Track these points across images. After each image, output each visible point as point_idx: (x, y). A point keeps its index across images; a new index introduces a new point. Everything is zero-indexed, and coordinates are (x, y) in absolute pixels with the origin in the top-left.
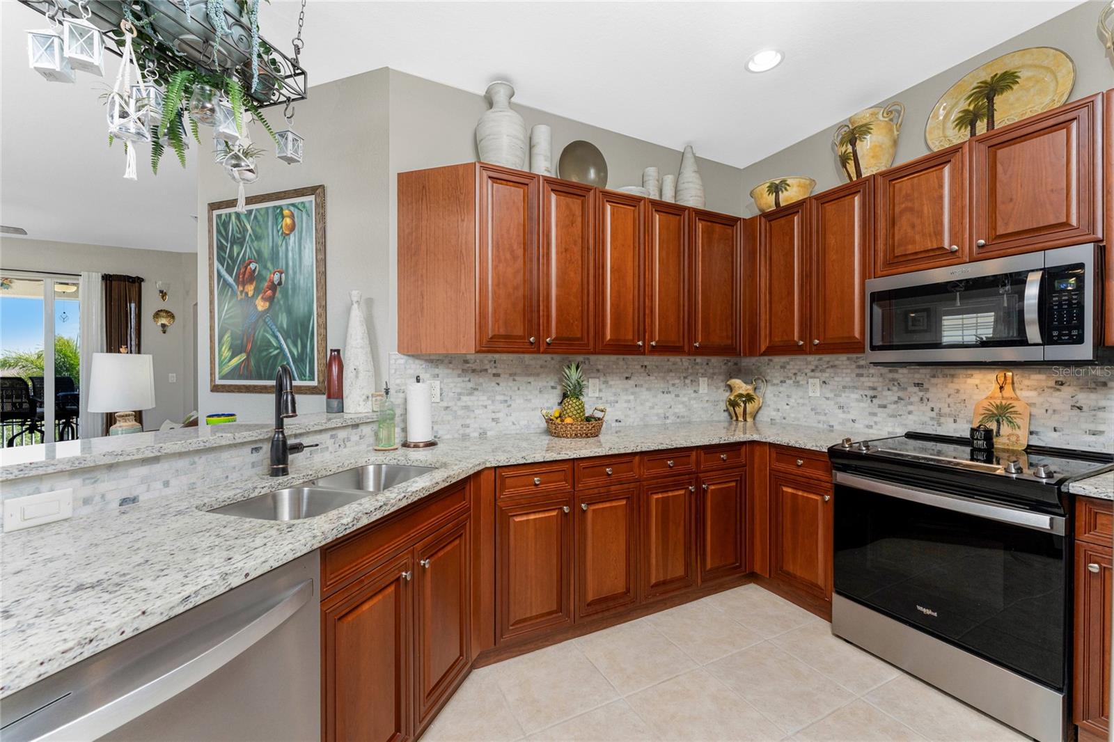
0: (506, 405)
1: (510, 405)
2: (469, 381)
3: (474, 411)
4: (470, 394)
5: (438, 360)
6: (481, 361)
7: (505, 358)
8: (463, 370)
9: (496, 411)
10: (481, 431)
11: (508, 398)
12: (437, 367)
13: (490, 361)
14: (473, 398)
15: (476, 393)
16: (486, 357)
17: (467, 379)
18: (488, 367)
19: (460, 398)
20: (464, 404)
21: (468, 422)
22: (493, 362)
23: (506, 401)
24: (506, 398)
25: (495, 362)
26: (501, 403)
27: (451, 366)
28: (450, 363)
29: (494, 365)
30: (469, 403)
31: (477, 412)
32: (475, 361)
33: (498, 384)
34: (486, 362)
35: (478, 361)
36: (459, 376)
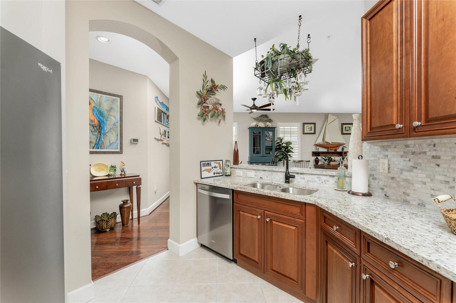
0: (447, 186)
1: (454, 187)
2: (409, 161)
3: (413, 184)
4: (410, 171)
5: (387, 146)
6: (420, 145)
7: (446, 141)
8: (404, 152)
9: (435, 189)
10: (420, 202)
11: (450, 180)
12: (387, 150)
13: (430, 145)
14: (412, 174)
15: (415, 170)
16: (426, 141)
17: (408, 159)
18: (427, 150)
19: (402, 173)
20: (405, 178)
21: (408, 191)
22: (432, 146)
23: (448, 182)
24: (447, 179)
25: (434, 146)
26: (441, 183)
27: (396, 149)
28: (395, 147)
29: (434, 148)
30: (409, 178)
31: (417, 186)
32: (415, 145)
33: (438, 165)
34: (425, 146)
35: (417, 145)
36: (402, 156)
